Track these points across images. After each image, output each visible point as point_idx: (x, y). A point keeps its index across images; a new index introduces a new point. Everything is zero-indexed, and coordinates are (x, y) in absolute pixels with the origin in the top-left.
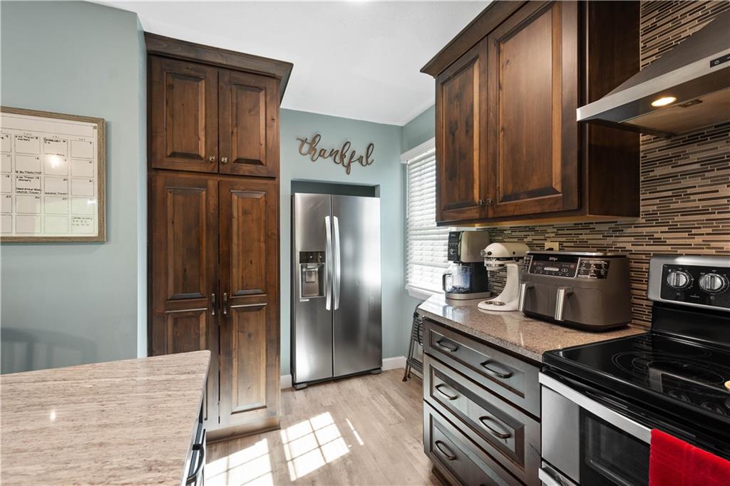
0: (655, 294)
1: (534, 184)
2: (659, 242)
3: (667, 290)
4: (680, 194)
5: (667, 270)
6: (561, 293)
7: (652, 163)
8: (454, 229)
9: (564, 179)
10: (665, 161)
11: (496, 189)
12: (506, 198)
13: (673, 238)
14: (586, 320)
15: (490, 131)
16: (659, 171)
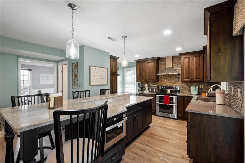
0: (161, 89)
1: (152, 79)
2: (161, 84)
3: (162, 88)
4: (162, 80)
5: (162, 87)
6: (151, 89)
7: (160, 77)
8: (139, 82)
9: (155, 78)
10: (161, 77)
11: (147, 78)
12: (148, 80)
13: (162, 84)
14: (157, 91)
15: (146, 72)
16: (161, 78)
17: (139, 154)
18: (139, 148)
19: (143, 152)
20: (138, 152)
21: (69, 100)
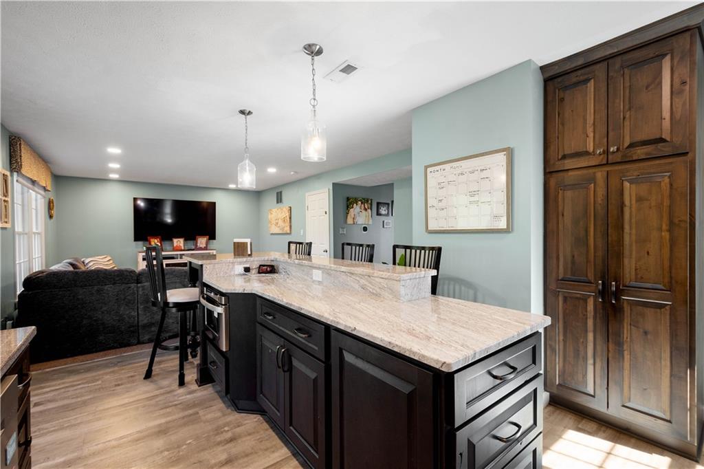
17: (223, 446)
18: (247, 455)
19: (223, 457)
20: (235, 447)
21: (336, 260)
